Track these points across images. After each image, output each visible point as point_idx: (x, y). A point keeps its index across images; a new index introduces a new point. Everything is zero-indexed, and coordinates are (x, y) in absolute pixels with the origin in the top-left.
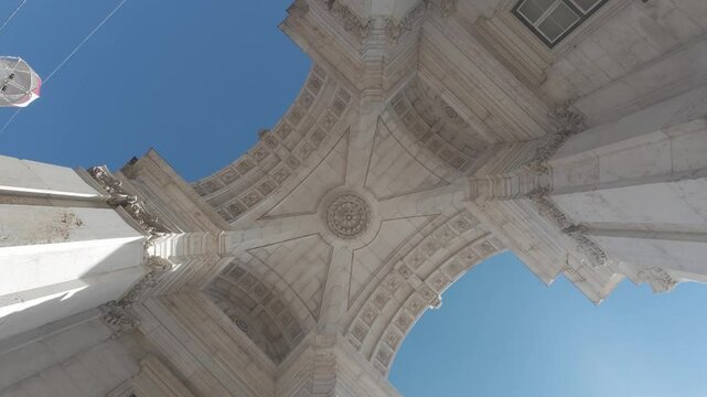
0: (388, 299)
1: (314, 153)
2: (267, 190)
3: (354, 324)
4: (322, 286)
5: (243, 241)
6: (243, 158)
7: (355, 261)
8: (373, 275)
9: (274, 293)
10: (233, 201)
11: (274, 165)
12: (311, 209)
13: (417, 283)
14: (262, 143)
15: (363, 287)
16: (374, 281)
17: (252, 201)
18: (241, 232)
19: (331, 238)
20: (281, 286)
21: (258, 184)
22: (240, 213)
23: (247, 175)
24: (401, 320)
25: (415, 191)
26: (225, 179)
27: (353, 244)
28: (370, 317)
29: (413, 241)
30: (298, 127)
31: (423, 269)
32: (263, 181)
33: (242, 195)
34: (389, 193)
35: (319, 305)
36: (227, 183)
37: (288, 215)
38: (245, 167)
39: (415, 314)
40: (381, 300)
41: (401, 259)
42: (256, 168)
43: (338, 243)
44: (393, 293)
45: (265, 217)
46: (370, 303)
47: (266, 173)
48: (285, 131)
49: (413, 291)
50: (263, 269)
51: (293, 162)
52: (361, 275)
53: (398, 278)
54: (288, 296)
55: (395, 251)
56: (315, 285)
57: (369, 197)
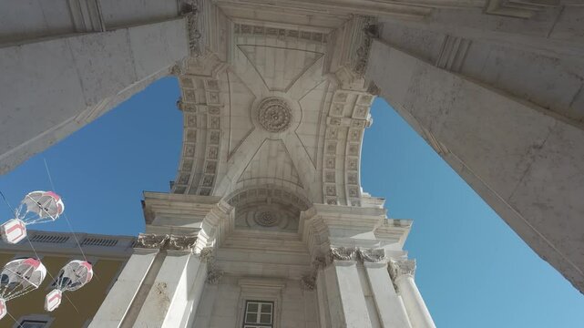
0: (336, 143)
1: (220, 94)
2: (216, 138)
3: (324, 175)
4: (293, 166)
5: (231, 181)
6: (186, 132)
7: (301, 137)
8: (317, 136)
9: (270, 188)
10: (205, 164)
11: (205, 119)
12: (250, 127)
13: (348, 122)
14: (185, 113)
15: (316, 148)
16: (320, 139)
17: (215, 154)
18: (226, 177)
19: (275, 136)
20: (271, 181)
21: (208, 140)
22: (215, 168)
23: (198, 141)
24: (351, 149)
25: (305, 70)
26: (189, 154)
27: (292, 128)
28: (331, 163)
29: (328, 99)
30: (195, 86)
31: (346, 110)
32: (209, 135)
33: (207, 155)
34: (289, 82)
35: (298, 177)
36: (193, 156)
37: (241, 142)
38: (192, 136)
39: (358, 140)
40: (332, 147)
41: (328, 115)
42: (198, 130)
43: (282, 135)
44: (336, 138)
45: (230, 155)
46: (326, 155)
47: (206, 128)
48: (191, 95)
49: (348, 128)
50: (254, 182)
51: (214, 110)
52: (310, 142)
53: (334, 127)
54: (279, 183)
55: (321, 112)
56: (288, 167)
57: (278, 95)
